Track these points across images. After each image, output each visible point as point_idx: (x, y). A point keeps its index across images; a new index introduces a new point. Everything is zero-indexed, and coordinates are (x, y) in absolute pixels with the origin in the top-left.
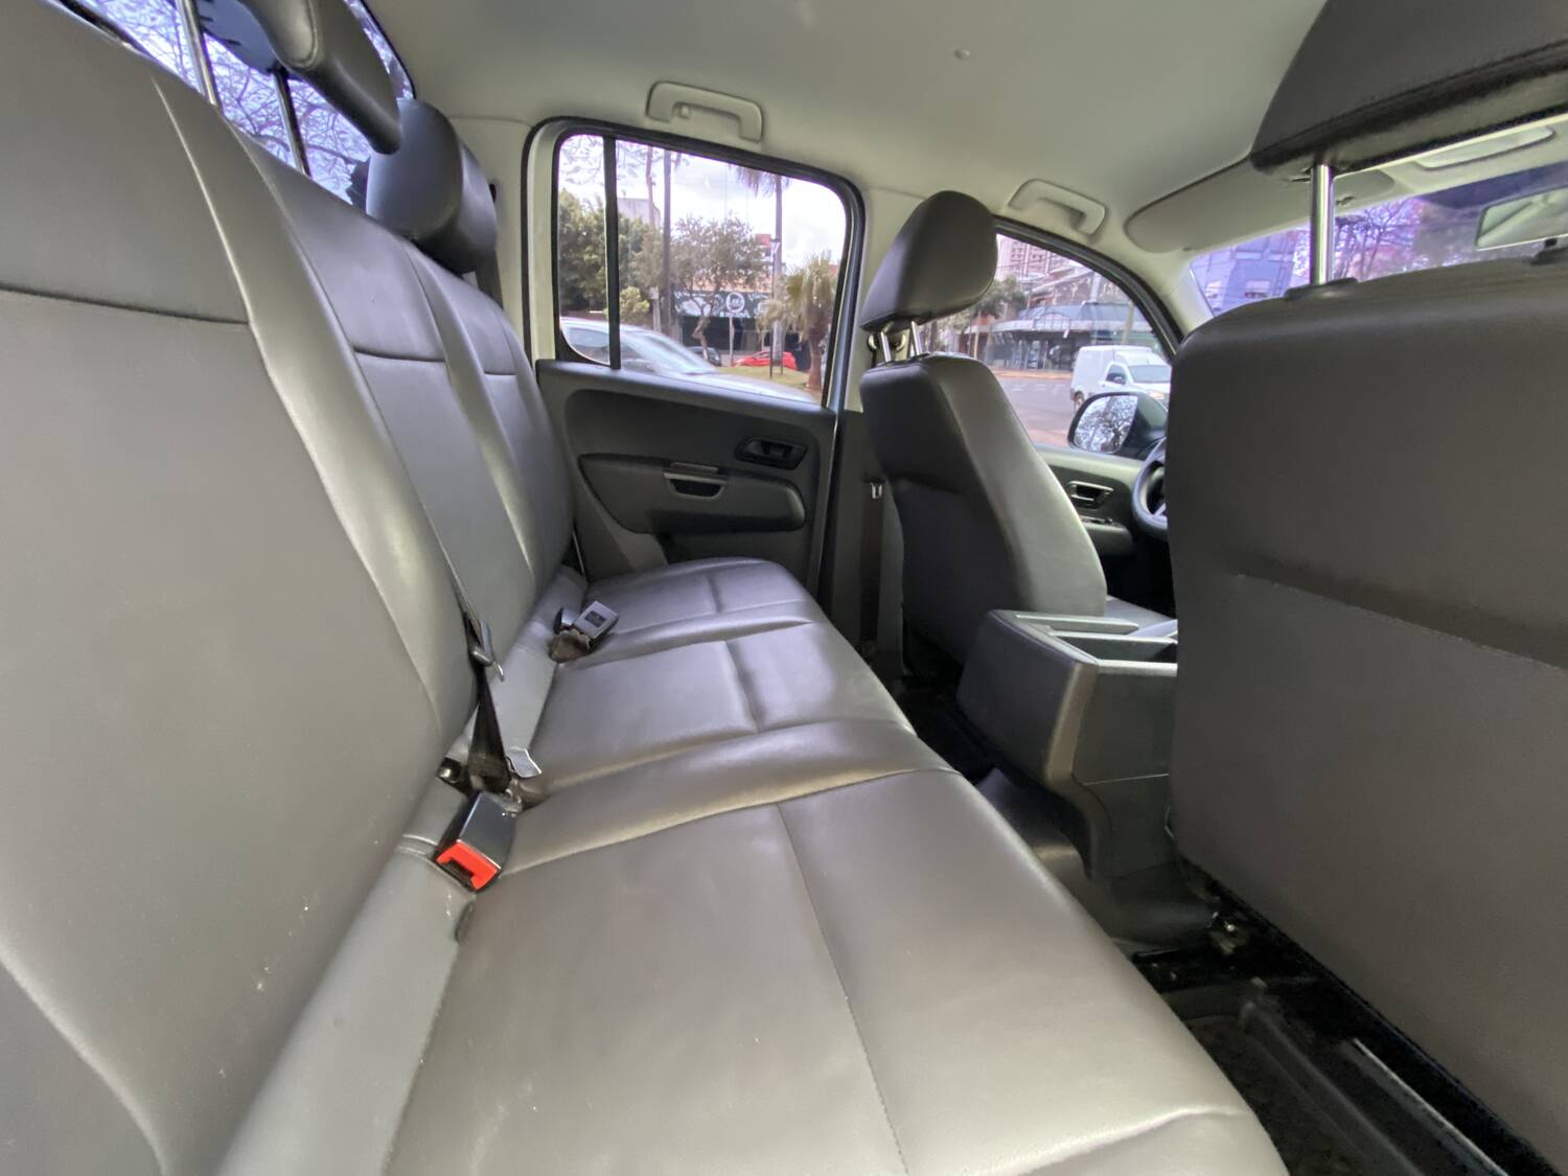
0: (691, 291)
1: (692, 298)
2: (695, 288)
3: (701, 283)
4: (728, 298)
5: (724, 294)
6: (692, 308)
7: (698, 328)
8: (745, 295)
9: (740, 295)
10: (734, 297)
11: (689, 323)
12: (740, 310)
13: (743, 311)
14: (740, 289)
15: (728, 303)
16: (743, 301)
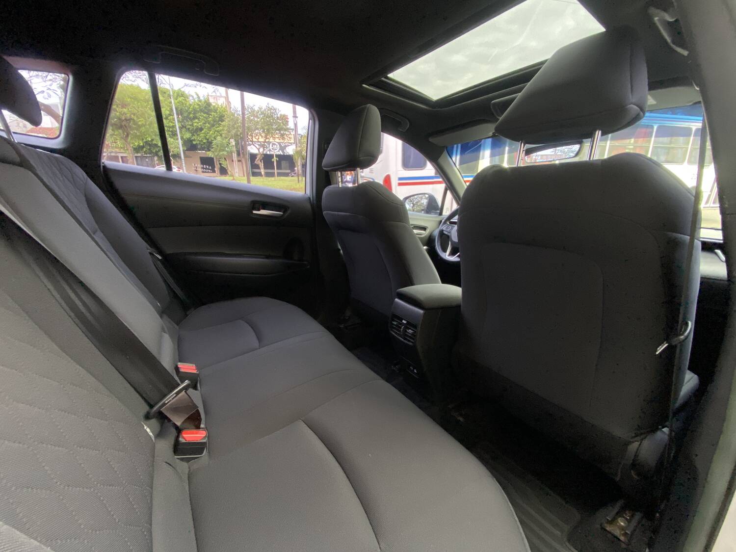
0: (252, 141)
1: (253, 145)
2: (254, 140)
3: (257, 137)
4: (271, 145)
5: (269, 143)
6: (253, 150)
7: (258, 158)
8: (279, 143)
9: (277, 144)
10: (275, 144)
11: (253, 157)
12: (278, 150)
13: (279, 151)
14: (277, 140)
15: (271, 147)
16: (278, 146)
